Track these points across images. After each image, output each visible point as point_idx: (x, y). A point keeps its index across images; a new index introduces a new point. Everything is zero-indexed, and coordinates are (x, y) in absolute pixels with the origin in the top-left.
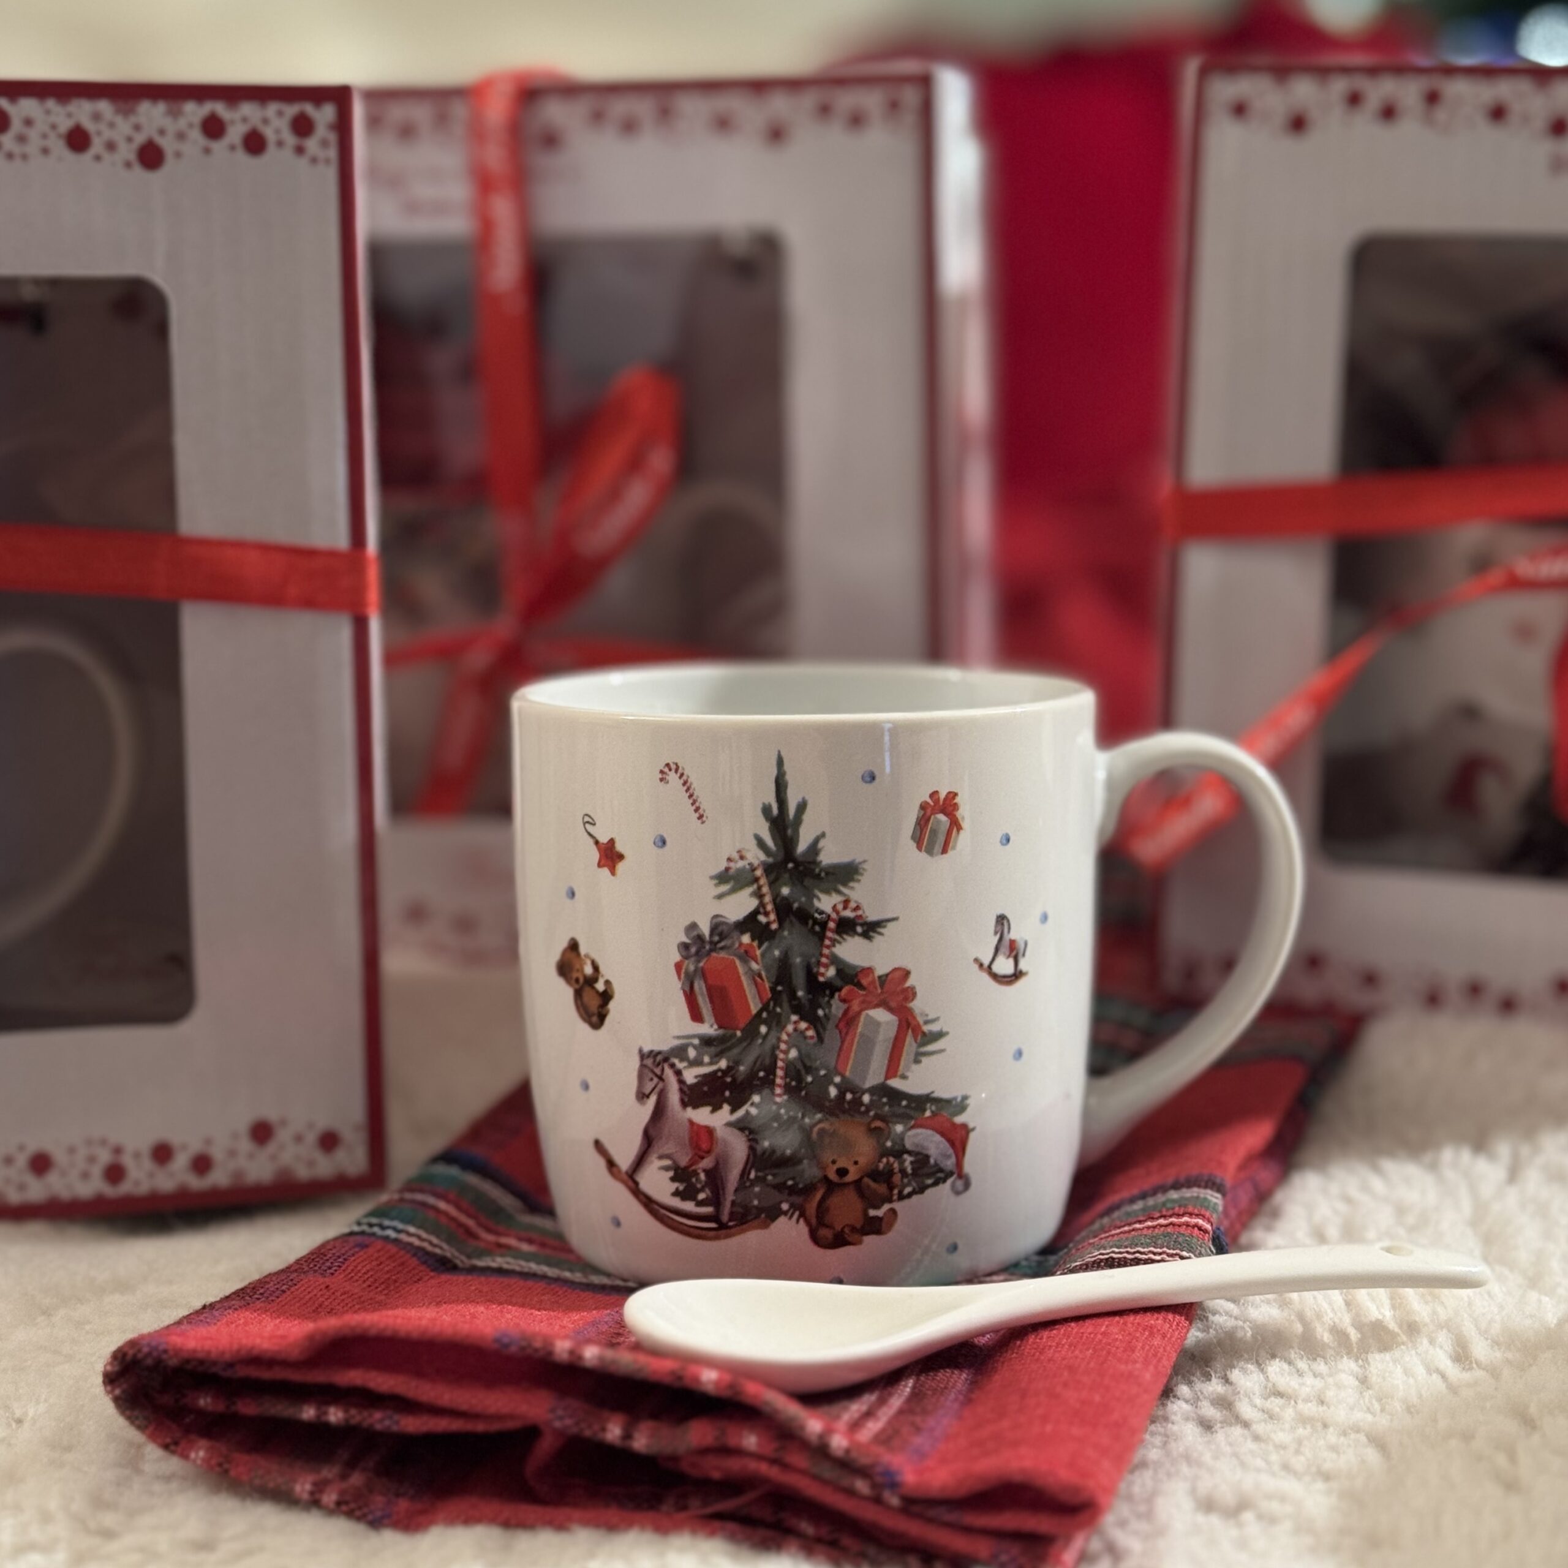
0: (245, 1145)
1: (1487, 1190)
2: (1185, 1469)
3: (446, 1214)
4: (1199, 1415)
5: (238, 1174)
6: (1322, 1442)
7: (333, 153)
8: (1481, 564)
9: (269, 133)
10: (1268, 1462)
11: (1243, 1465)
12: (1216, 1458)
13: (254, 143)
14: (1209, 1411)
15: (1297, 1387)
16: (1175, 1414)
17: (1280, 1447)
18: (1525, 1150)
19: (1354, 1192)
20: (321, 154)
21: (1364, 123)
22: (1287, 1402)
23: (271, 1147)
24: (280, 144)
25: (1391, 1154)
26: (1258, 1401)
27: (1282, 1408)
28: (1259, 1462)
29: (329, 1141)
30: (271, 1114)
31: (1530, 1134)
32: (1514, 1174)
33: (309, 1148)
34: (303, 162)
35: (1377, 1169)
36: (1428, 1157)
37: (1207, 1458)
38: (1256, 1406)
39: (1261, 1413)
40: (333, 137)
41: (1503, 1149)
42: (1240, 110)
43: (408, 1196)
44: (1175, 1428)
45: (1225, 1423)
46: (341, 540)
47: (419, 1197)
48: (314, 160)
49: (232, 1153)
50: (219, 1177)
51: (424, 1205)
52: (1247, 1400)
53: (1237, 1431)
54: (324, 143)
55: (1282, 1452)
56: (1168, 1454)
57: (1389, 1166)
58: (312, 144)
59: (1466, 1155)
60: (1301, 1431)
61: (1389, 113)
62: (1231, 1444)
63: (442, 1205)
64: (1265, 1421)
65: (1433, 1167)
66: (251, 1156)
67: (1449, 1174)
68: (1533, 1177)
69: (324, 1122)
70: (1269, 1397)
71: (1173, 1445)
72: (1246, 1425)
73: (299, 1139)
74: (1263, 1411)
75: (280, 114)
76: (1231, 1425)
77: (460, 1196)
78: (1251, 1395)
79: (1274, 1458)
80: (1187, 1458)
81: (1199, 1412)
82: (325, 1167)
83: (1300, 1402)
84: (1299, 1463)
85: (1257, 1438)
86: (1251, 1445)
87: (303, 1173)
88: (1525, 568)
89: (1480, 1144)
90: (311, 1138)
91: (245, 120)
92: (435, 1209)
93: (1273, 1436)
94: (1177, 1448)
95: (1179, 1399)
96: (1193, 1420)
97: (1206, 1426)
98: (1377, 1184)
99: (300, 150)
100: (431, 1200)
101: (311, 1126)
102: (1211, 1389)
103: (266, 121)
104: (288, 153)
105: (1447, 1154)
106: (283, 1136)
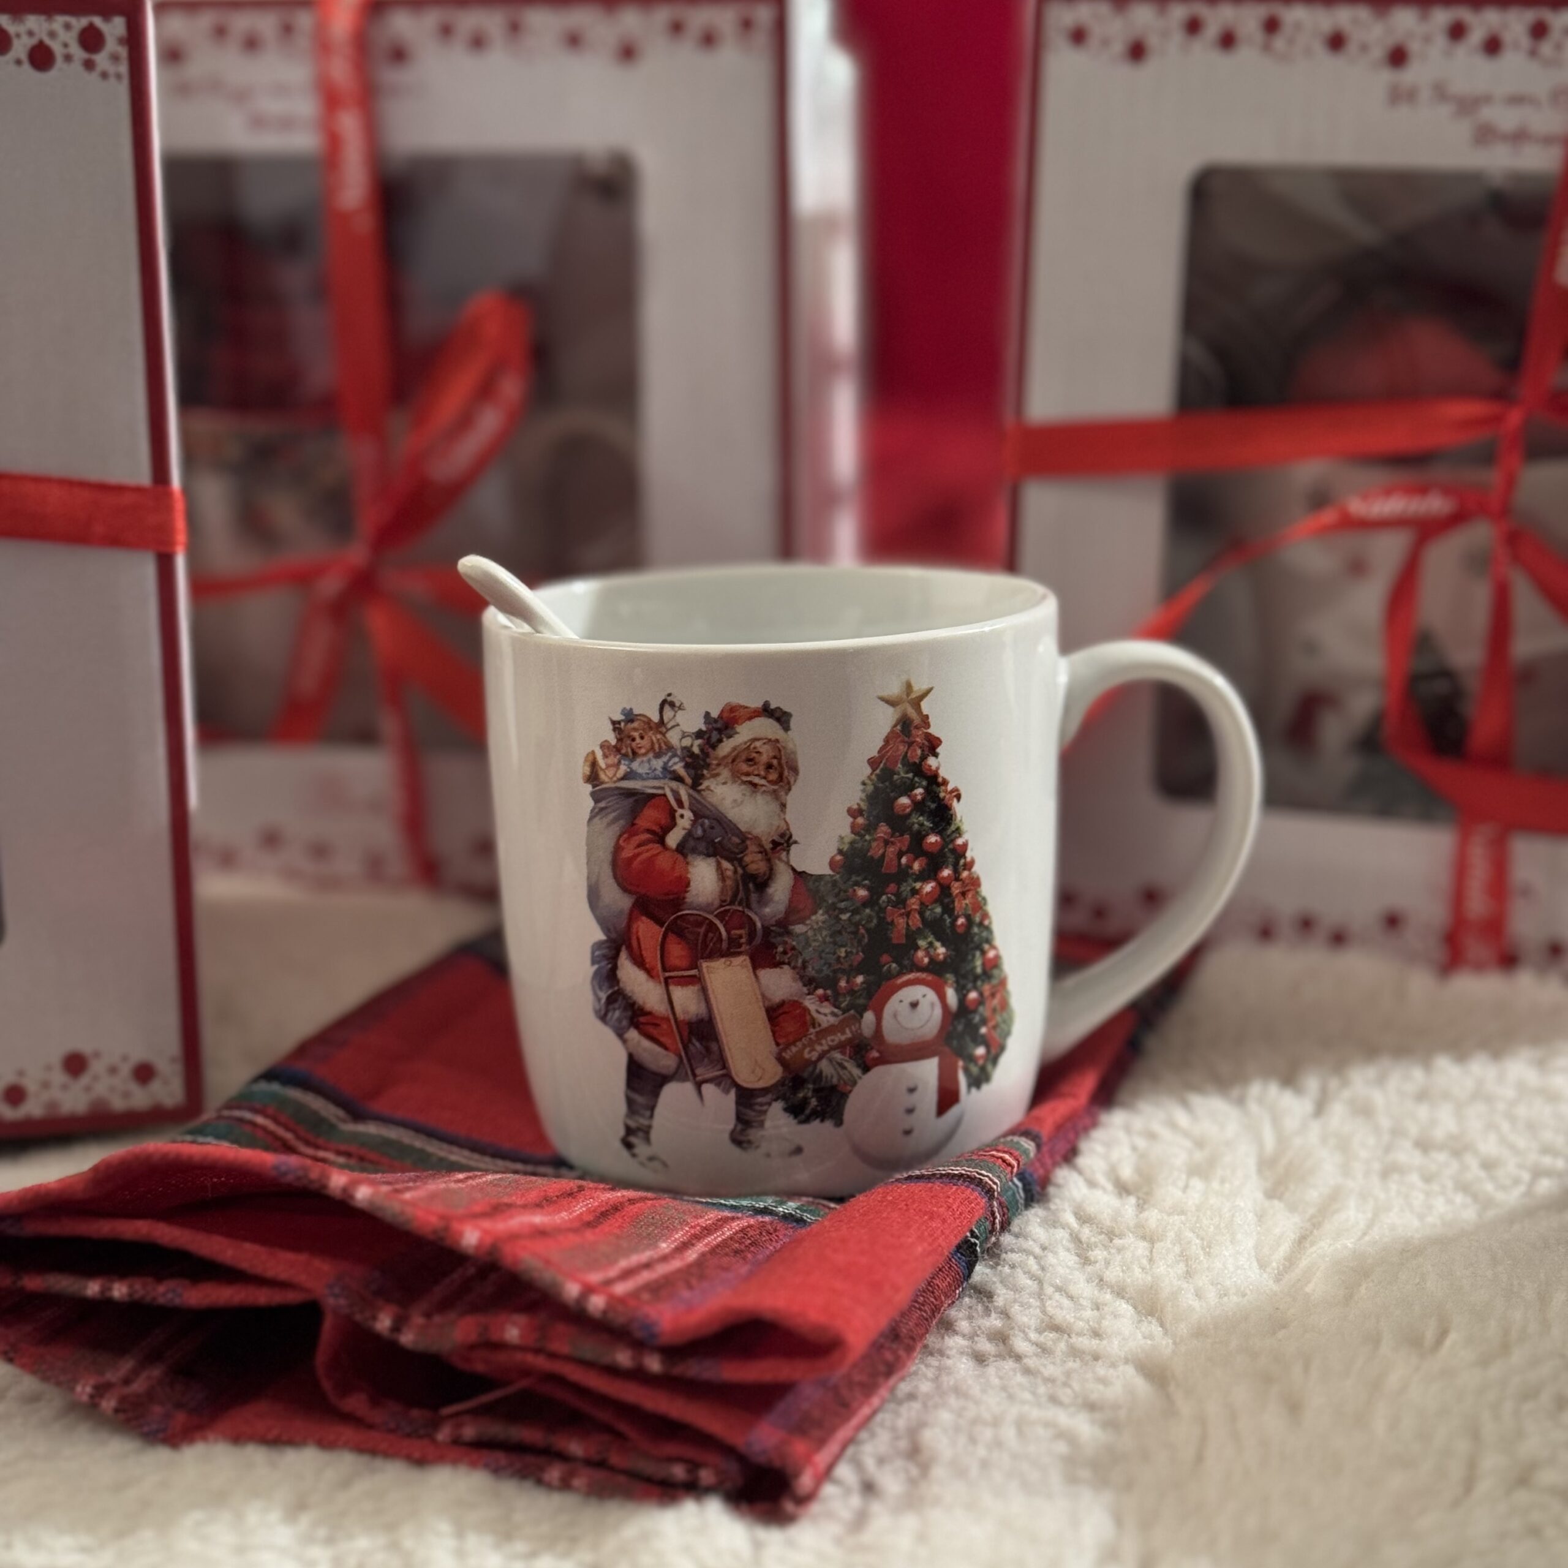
0: (59, 1077)
1: (1291, 1124)
2: (952, 1401)
3: (264, 1129)
4: (974, 1350)
5: (52, 1105)
6: (1089, 1375)
7: (124, 68)
8: (1319, 499)
9: (56, 47)
10: (1034, 1393)
11: (1011, 1397)
12: (984, 1391)
13: (41, 58)
14: (985, 1346)
15: (1072, 1320)
16: (951, 1349)
17: (1050, 1380)
18: (1334, 1083)
19: (1157, 1127)
20: (111, 68)
21: (1203, 49)
22: (1061, 1337)
23: (85, 1079)
24: (68, 58)
25: (1198, 1089)
26: (1033, 1336)
27: (1055, 1341)
28: (1027, 1396)
29: (144, 1073)
30: (84, 1046)
31: (1340, 1067)
32: (1320, 1108)
33: (124, 1080)
34: (93, 77)
35: (1185, 1104)
36: (1235, 1092)
37: (976, 1391)
38: (1030, 1341)
39: (1034, 1347)
40: (123, 52)
41: (1312, 1083)
42: (1078, 36)
43: (226, 1113)
44: (949, 1362)
45: (1000, 1356)
46: (142, 475)
47: (237, 1113)
48: (104, 75)
49: (46, 1085)
50: (33, 1108)
51: (241, 1120)
52: (1022, 1335)
53: (1009, 1364)
54: (115, 58)
55: (1050, 1385)
56: (938, 1387)
57: (1197, 1100)
58: (101, 59)
59: (1273, 1090)
60: (1071, 1364)
61: (1228, 40)
62: (1001, 1378)
63: (260, 1120)
64: (1036, 1355)
65: (1241, 1102)
66: (65, 1087)
67: (1253, 1107)
68: (1338, 1111)
69: (139, 1054)
70: (1045, 1331)
71: (944, 1378)
72: (1018, 1358)
73: (113, 1070)
74: (1037, 1345)
75: (68, 27)
76: (1004, 1359)
77: (277, 1110)
78: (1026, 1330)
79: (1042, 1390)
80: (958, 1391)
81: (974, 1347)
82: (140, 1098)
83: (1073, 1335)
84: (1065, 1395)
85: (1027, 1371)
86: (1020, 1378)
87: (118, 1104)
88: (1357, 507)
89: (1289, 1079)
90: (126, 1070)
91: (31, 33)
92: (253, 1124)
93: (1042, 1369)
94: (947, 1381)
95: (957, 1334)
96: (968, 1355)
97: (980, 1359)
98: (1181, 1117)
99: (89, 65)
100: (248, 1115)
101: (125, 1058)
102: (988, 1324)
103: (52, 34)
104: (77, 66)
105: (1255, 1089)
106: (97, 1067)
